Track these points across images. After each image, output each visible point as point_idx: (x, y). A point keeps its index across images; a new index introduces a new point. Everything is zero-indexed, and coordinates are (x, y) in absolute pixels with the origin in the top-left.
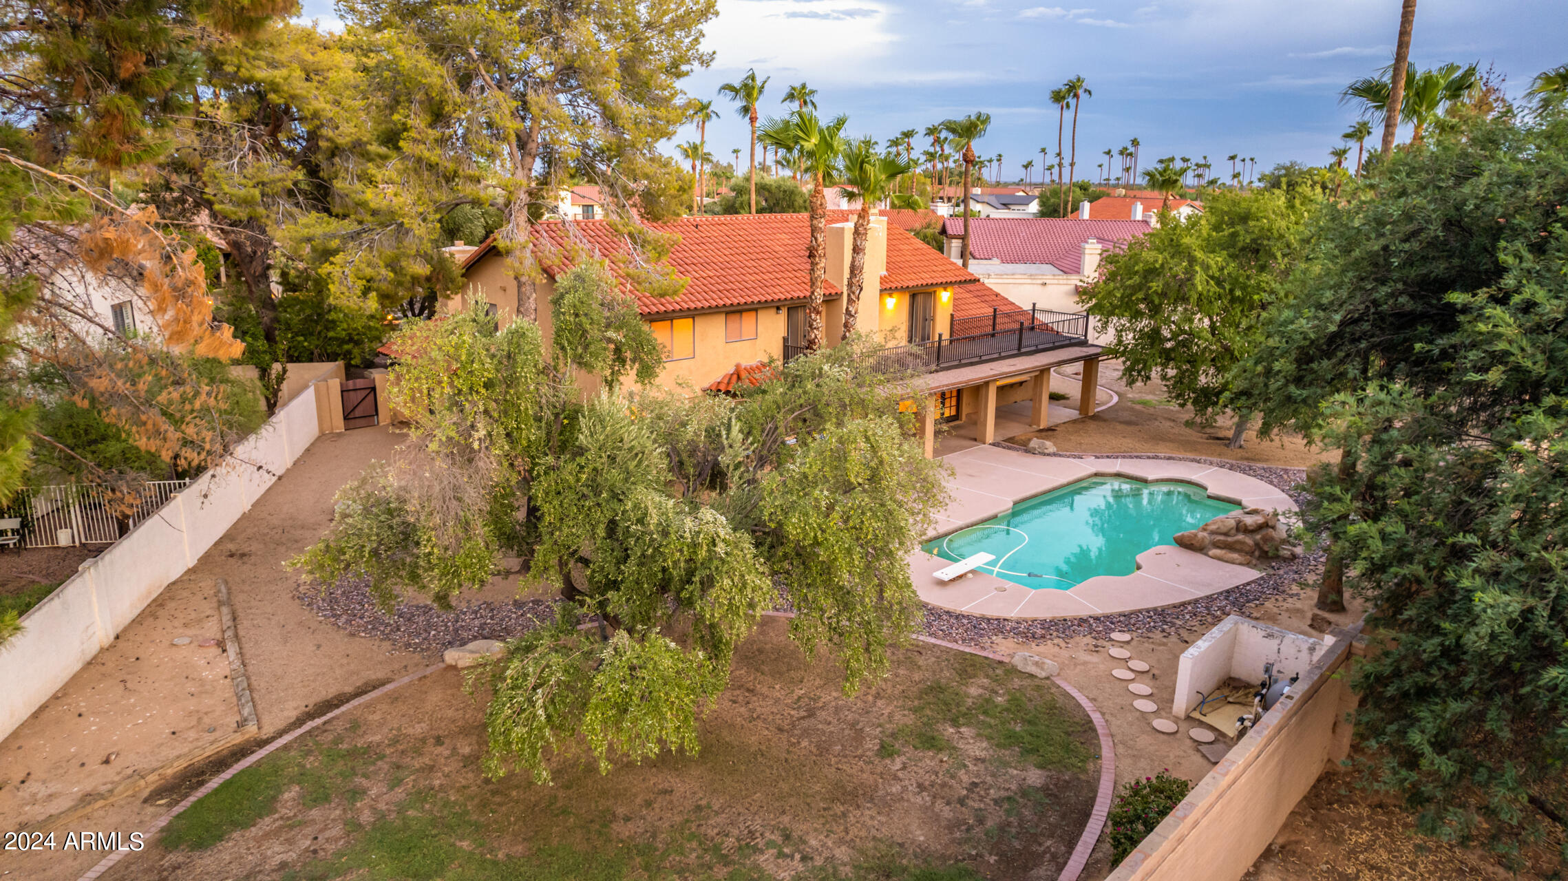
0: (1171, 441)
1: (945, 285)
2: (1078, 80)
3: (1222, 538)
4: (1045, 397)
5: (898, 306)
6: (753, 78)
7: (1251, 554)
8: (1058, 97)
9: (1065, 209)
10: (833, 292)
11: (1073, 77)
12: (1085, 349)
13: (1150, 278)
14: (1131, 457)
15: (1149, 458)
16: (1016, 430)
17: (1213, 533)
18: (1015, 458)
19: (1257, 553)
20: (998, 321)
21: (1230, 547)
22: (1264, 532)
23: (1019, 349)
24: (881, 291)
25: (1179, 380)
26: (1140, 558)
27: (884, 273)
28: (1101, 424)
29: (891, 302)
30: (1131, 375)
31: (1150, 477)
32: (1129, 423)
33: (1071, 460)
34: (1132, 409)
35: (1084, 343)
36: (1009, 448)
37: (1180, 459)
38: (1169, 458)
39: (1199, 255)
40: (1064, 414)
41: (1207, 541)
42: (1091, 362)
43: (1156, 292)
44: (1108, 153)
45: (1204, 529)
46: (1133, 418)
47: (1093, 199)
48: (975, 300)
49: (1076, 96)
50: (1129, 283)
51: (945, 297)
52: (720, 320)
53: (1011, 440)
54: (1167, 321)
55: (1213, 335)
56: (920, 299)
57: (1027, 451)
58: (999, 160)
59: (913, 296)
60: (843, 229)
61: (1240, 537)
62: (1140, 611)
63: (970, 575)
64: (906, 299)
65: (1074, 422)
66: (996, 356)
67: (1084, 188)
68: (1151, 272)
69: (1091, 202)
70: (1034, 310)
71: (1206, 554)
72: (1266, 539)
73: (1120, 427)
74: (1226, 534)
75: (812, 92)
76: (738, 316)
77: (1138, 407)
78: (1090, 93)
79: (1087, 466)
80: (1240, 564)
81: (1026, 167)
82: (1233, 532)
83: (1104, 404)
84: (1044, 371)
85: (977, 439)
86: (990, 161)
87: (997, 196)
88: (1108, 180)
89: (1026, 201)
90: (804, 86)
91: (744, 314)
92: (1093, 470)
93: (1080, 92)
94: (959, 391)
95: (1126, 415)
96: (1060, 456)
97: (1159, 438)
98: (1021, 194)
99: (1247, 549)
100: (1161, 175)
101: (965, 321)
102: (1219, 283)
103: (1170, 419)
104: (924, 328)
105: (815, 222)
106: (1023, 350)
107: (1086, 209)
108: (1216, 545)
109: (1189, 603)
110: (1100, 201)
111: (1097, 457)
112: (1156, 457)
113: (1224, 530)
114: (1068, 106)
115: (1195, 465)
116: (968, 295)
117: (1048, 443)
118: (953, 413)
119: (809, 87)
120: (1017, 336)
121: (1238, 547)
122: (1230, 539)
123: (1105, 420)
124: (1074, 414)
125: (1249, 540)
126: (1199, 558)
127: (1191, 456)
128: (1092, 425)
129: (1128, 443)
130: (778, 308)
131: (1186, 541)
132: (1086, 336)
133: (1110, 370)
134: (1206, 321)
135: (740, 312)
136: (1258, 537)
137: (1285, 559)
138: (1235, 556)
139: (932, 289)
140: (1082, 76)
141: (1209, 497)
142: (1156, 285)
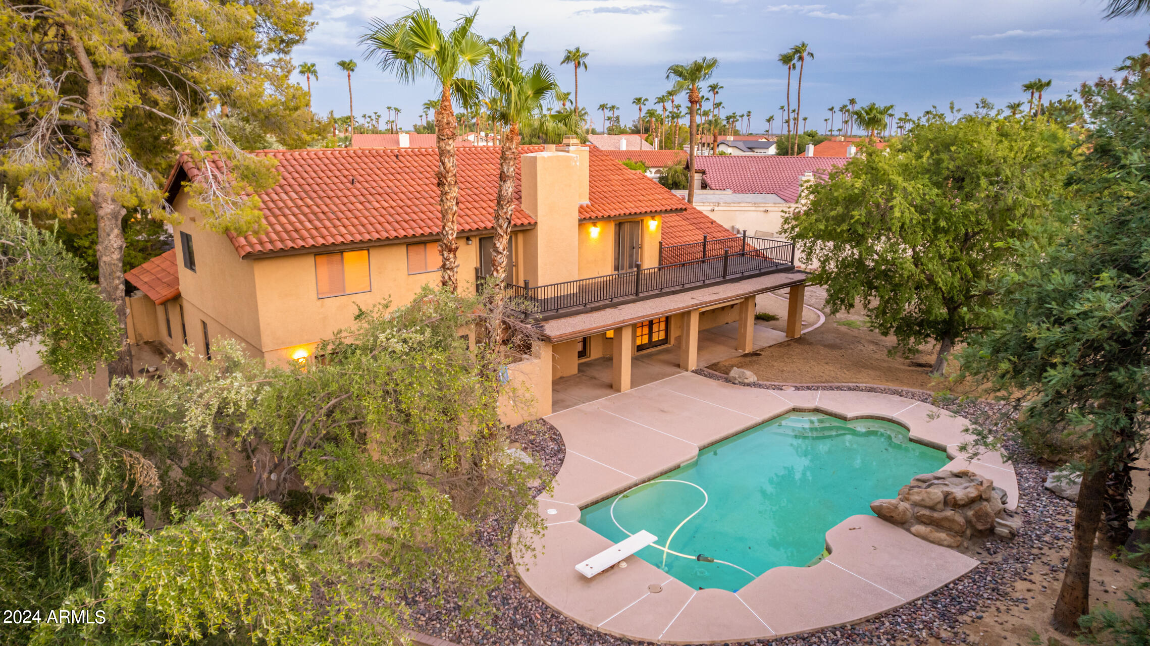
0: (874, 368)
1: (653, 214)
2: (803, 45)
3: (927, 512)
4: (751, 320)
5: (602, 234)
6: (514, 34)
7: (962, 534)
8: (786, 59)
9: (792, 149)
10: (526, 222)
11: (799, 43)
12: (790, 276)
13: (851, 207)
14: (831, 388)
15: (850, 389)
16: (721, 354)
17: (915, 504)
18: (714, 386)
19: (968, 532)
20: (708, 247)
21: (937, 524)
22: (976, 506)
23: (724, 277)
24: (580, 220)
25: (882, 312)
26: (831, 536)
27: (586, 202)
28: (806, 347)
29: (595, 232)
30: (835, 304)
31: (850, 415)
32: (832, 347)
33: (770, 391)
34: (837, 331)
35: (790, 269)
36: (710, 376)
37: (883, 391)
38: (871, 390)
39: (899, 180)
40: (772, 335)
41: (909, 514)
42: (796, 289)
43: (857, 221)
44: (831, 109)
45: (905, 499)
46: (838, 341)
47: (816, 143)
48: (691, 227)
49: (801, 58)
50: (833, 213)
51: (653, 225)
52: (400, 253)
53: (714, 367)
54: (870, 251)
55: (916, 266)
56: (627, 227)
57: (727, 380)
58: (748, 116)
59: (619, 225)
60: (535, 158)
61: (949, 513)
62: (823, 631)
63: (624, 565)
64: (611, 228)
65: (780, 345)
66: (700, 283)
67: (812, 135)
68: (853, 201)
69: (815, 145)
70: (744, 237)
71: (908, 530)
72: (979, 516)
73: (824, 351)
74: (932, 508)
75: (585, 55)
76: (422, 247)
77: (843, 329)
78: (812, 55)
79: (789, 398)
80: (949, 546)
81: (769, 121)
82: (941, 506)
83: (811, 325)
84: (749, 298)
85: (680, 365)
86: (742, 116)
87: (744, 142)
88: (831, 131)
89: (766, 146)
90: (578, 50)
91: (428, 246)
92: (791, 405)
93: (805, 54)
94: (668, 319)
95: (830, 338)
96: (760, 386)
97: (861, 365)
98: (764, 140)
99: (957, 528)
100: (867, 114)
101: (675, 248)
102: (921, 210)
103: (873, 342)
104: (631, 256)
105: (442, 144)
106: (728, 278)
107: (811, 150)
108: (920, 520)
109: (886, 614)
110: (822, 144)
111: (797, 388)
112: (856, 389)
113: (929, 503)
114: (794, 68)
115: (896, 398)
116: (684, 223)
117: (748, 373)
118: (662, 335)
119: (582, 51)
120: (722, 264)
121: (946, 524)
122: (936, 515)
123: (810, 344)
124: (779, 336)
125: (959, 519)
126: (898, 534)
127: (893, 386)
128: (797, 349)
129: (829, 371)
130: (468, 239)
131: (885, 512)
132: (792, 262)
133: (816, 295)
134: (910, 252)
135: (425, 243)
136: (970, 513)
137: (1002, 539)
138: (943, 535)
139: (639, 218)
140: (806, 42)
141: (911, 440)
142: (858, 214)
